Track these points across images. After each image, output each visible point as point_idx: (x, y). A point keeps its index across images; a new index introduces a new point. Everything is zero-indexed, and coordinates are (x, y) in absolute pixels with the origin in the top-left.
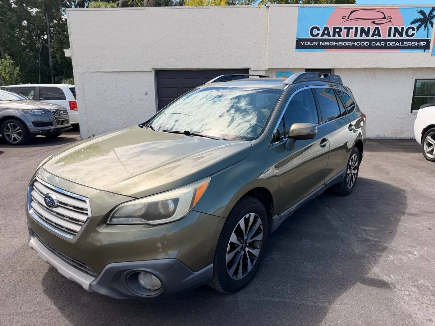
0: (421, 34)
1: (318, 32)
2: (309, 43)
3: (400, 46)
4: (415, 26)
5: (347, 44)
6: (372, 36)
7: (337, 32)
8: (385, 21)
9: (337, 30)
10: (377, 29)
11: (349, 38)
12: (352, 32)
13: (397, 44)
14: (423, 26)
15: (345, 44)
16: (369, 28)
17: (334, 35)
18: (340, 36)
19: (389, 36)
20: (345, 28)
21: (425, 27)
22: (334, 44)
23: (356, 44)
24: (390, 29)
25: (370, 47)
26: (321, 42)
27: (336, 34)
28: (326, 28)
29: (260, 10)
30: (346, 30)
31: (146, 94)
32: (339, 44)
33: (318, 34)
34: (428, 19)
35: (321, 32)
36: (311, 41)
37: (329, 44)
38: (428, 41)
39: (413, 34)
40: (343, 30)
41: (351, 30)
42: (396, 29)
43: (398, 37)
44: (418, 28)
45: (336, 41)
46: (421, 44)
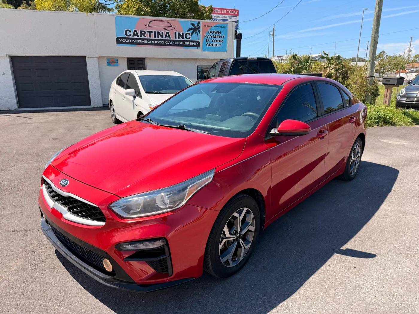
0: (194, 38)
1: (130, 33)
2: (125, 40)
3: (183, 44)
4: (190, 32)
5: (150, 42)
6: (165, 38)
7: (143, 34)
8: (171, 28)
9: (143, 33)
10: (167, 33)
11: (151, 38)
12: (152, 34)
13: (181, 43)
14: (195, 33)
15: (149, 42)
16: (162, 33)
17: (141, 36)
18: (145, 36)
19: (176, 38)
20: (147, 32)
21: (196, 33)
22: (142, 42)
23: (156, 42)
24: (175, 33)
25: (165, 45)
26: (133, 40)
27: (142, 35)
28: (135, 31)
29: (88, 15)
30: (148, 33)
31: (4, 74)
32: (145, 42)
33: (130, 35)
34: (197, 28)
35: (132, 33)
36: (127, 39)
37: (139, 41)
38: (199, 42)
39: (190, 38)
40: (146, 33)
41: (151, 33)
42: (179, 34)
43: (181, 39)
44: (192, 33)
45: (143, 40)
46: (195, 44)
